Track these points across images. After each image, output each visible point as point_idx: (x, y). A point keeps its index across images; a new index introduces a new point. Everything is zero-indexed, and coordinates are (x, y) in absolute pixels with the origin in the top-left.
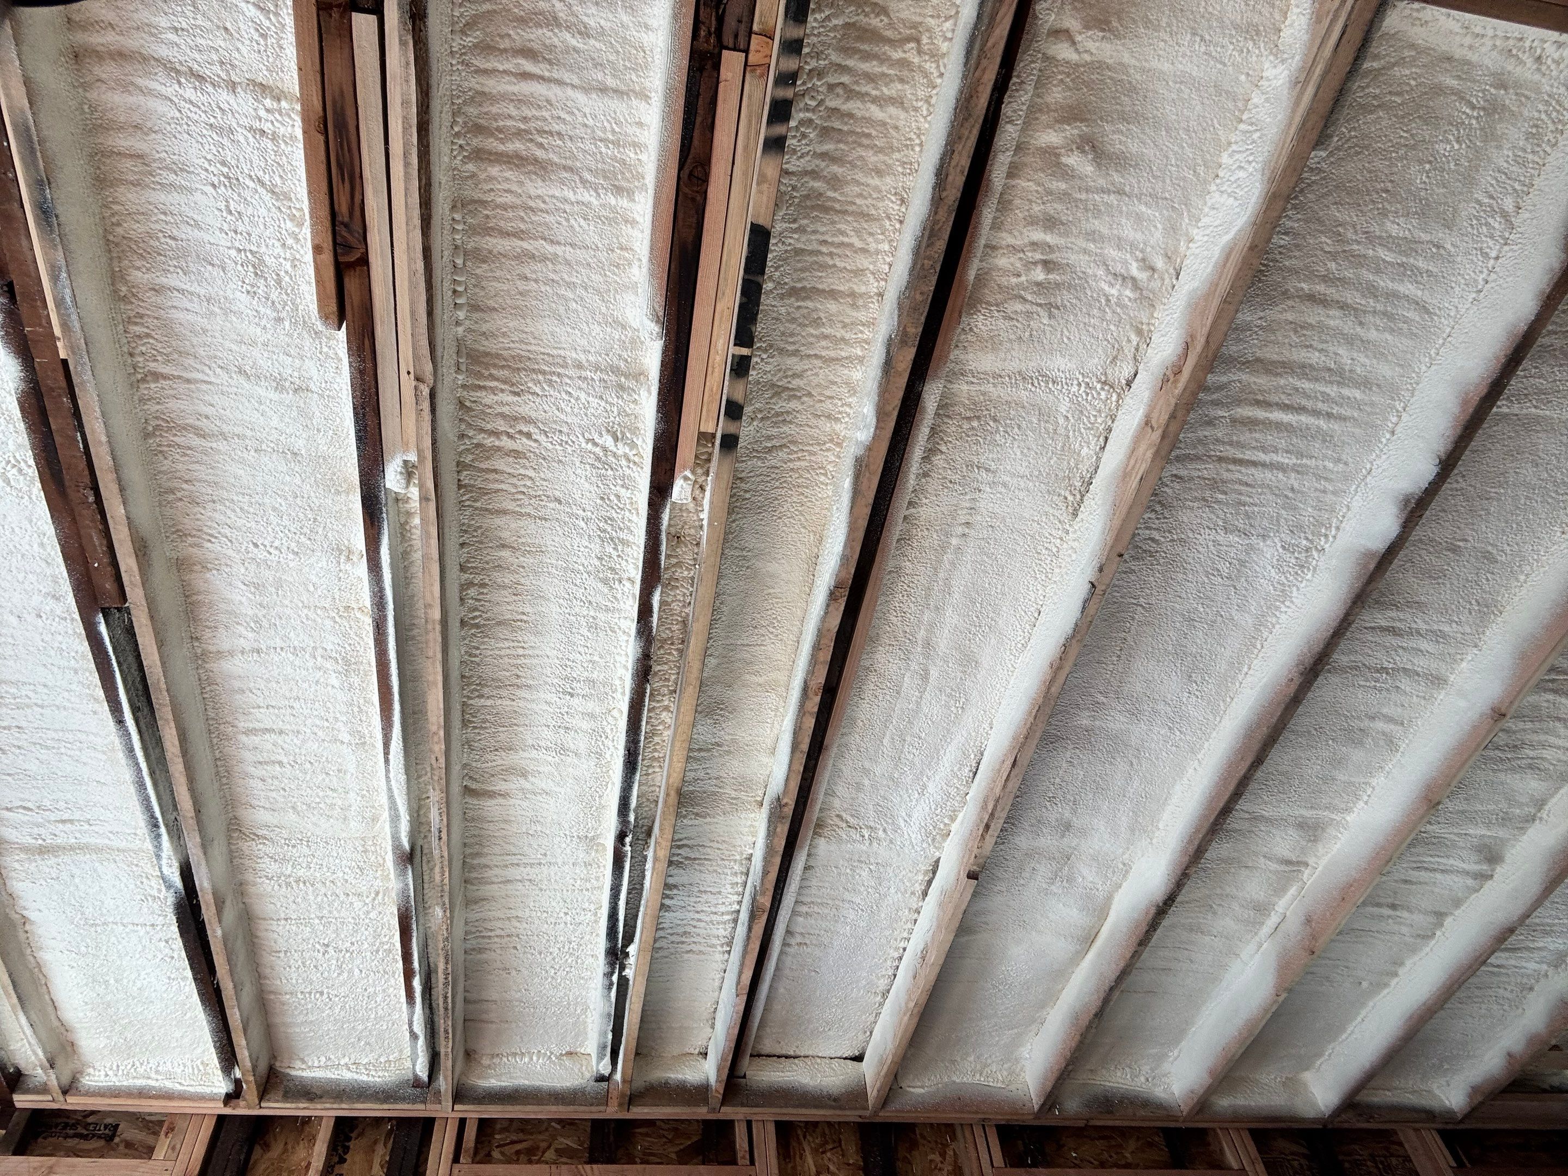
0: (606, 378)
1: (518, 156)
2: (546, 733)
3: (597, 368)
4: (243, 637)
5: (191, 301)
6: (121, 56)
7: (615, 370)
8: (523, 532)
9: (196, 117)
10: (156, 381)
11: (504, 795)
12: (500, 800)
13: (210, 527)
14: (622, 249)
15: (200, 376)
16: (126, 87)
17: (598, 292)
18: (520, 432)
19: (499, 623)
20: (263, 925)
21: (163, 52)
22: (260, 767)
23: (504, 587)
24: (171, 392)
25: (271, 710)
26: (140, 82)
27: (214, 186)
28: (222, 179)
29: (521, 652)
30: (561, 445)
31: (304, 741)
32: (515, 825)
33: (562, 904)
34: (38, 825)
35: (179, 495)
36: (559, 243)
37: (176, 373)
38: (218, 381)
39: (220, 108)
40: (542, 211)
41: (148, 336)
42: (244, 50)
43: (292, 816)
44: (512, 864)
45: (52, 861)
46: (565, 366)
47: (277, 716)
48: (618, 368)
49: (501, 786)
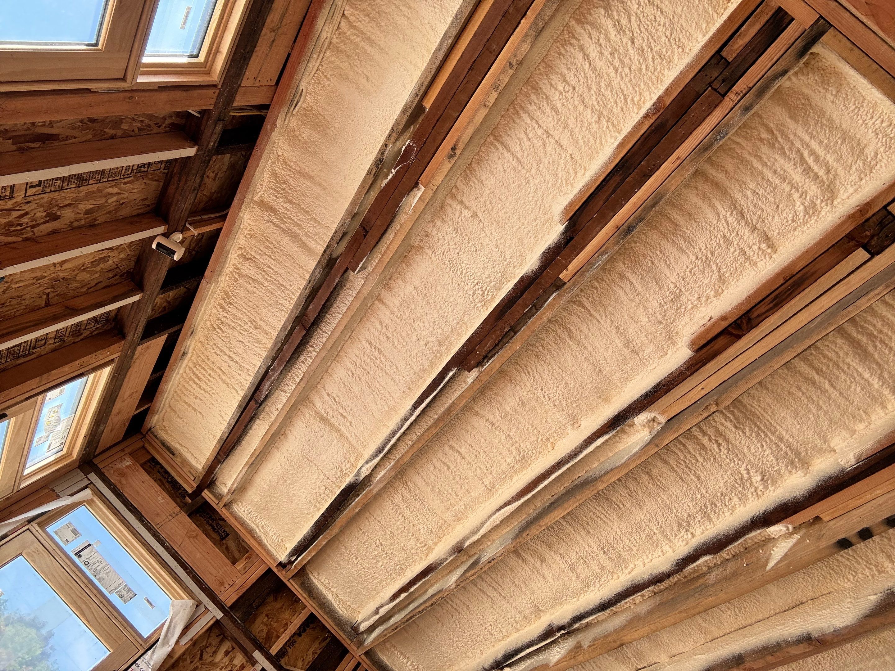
0: (789, 453)
1: (859, 343)
2: (574, 556)
3: (789, 446)
4: (494, 415)
5: (631, 290)
6: (717, 185)
7: (798, 454)
8: (665, 476)
9: (722, 228)
10: (579, 306)
11: (524, 561)
12: (520, 561)
13: (532, 369)
14: (865, 412)
15: (599, 317)
16: (705, 198)
17: (831, 420)
18: (717, 441)
19: (607, 499)
20: (368, 515)
21: (738, 196)
22: (440, 462)
23: (627, 488)
24: (579, 314)
25: (470, 448)
26: (714, 200)
27: (697, 258)
28: (704, 258)
29: (603, 517)
30: (731, 461)
31: (469, 469)
32: (513, 575)
33: (493, 620)
34: (332, 409)
35: (534, 349)
36: (835, 388)
37: (589, 308)
38: (603, 323)
39: (737, 232)
40: (842, 370)
41: (596, 288)
42: (776, 219)
43: (429, 490)
44: (493, 587)
45: (322, 425)
46: (773, 433)
47: (470, 451)
48: (800, 454)
49: (527, 557)
